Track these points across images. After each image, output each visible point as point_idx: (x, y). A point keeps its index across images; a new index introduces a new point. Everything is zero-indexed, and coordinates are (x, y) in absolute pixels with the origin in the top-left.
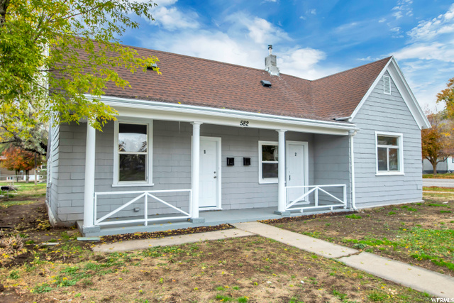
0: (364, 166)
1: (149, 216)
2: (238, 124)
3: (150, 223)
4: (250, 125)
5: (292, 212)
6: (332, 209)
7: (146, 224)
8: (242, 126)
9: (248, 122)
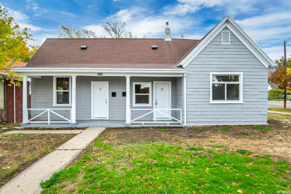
0: (197, 97)
1: (51, 120)
2: (96, 75)
3: (51, 124)
4: (103, 75)
5: (132, 124)
6: (168, 124)
7: (49, 124)
8: (99, 76)
9: (102, 73)
